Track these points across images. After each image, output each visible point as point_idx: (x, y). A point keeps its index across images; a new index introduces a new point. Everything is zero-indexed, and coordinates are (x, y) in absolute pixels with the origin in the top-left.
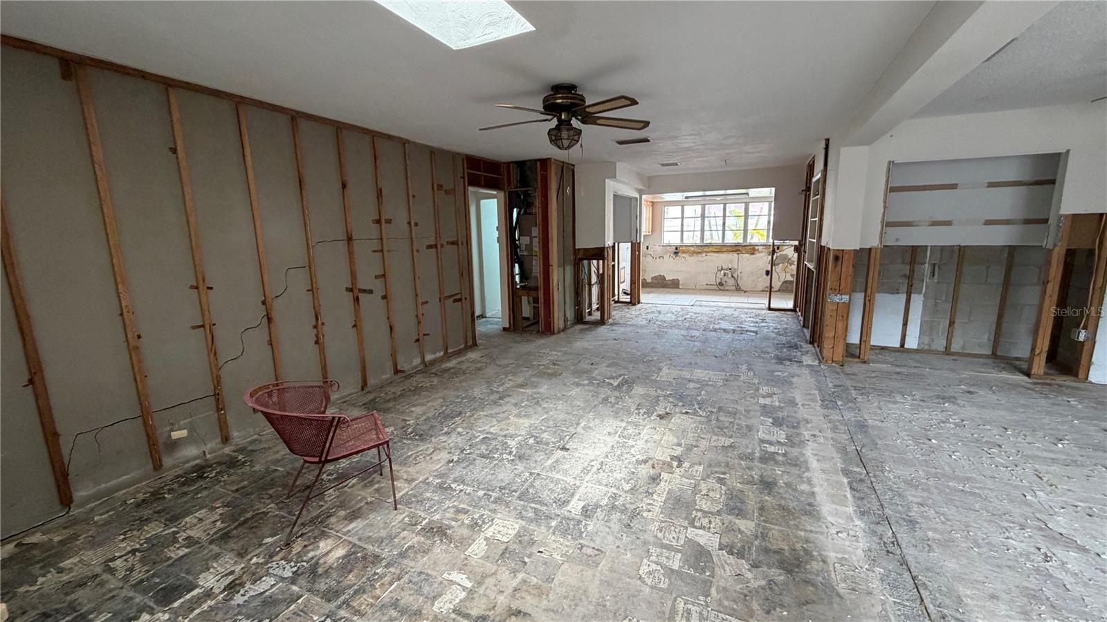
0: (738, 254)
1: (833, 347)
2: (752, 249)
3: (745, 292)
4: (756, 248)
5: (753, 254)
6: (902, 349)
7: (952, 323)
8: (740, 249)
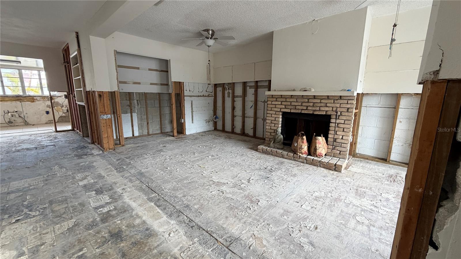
0: (21, 102)
1: (108, 142)
2: (32, 99)
3: (33, 125)
4: (35, 98)
5: (34, 102)
6: (133, 137)
7: (148, 123)
8: (22, 98)
